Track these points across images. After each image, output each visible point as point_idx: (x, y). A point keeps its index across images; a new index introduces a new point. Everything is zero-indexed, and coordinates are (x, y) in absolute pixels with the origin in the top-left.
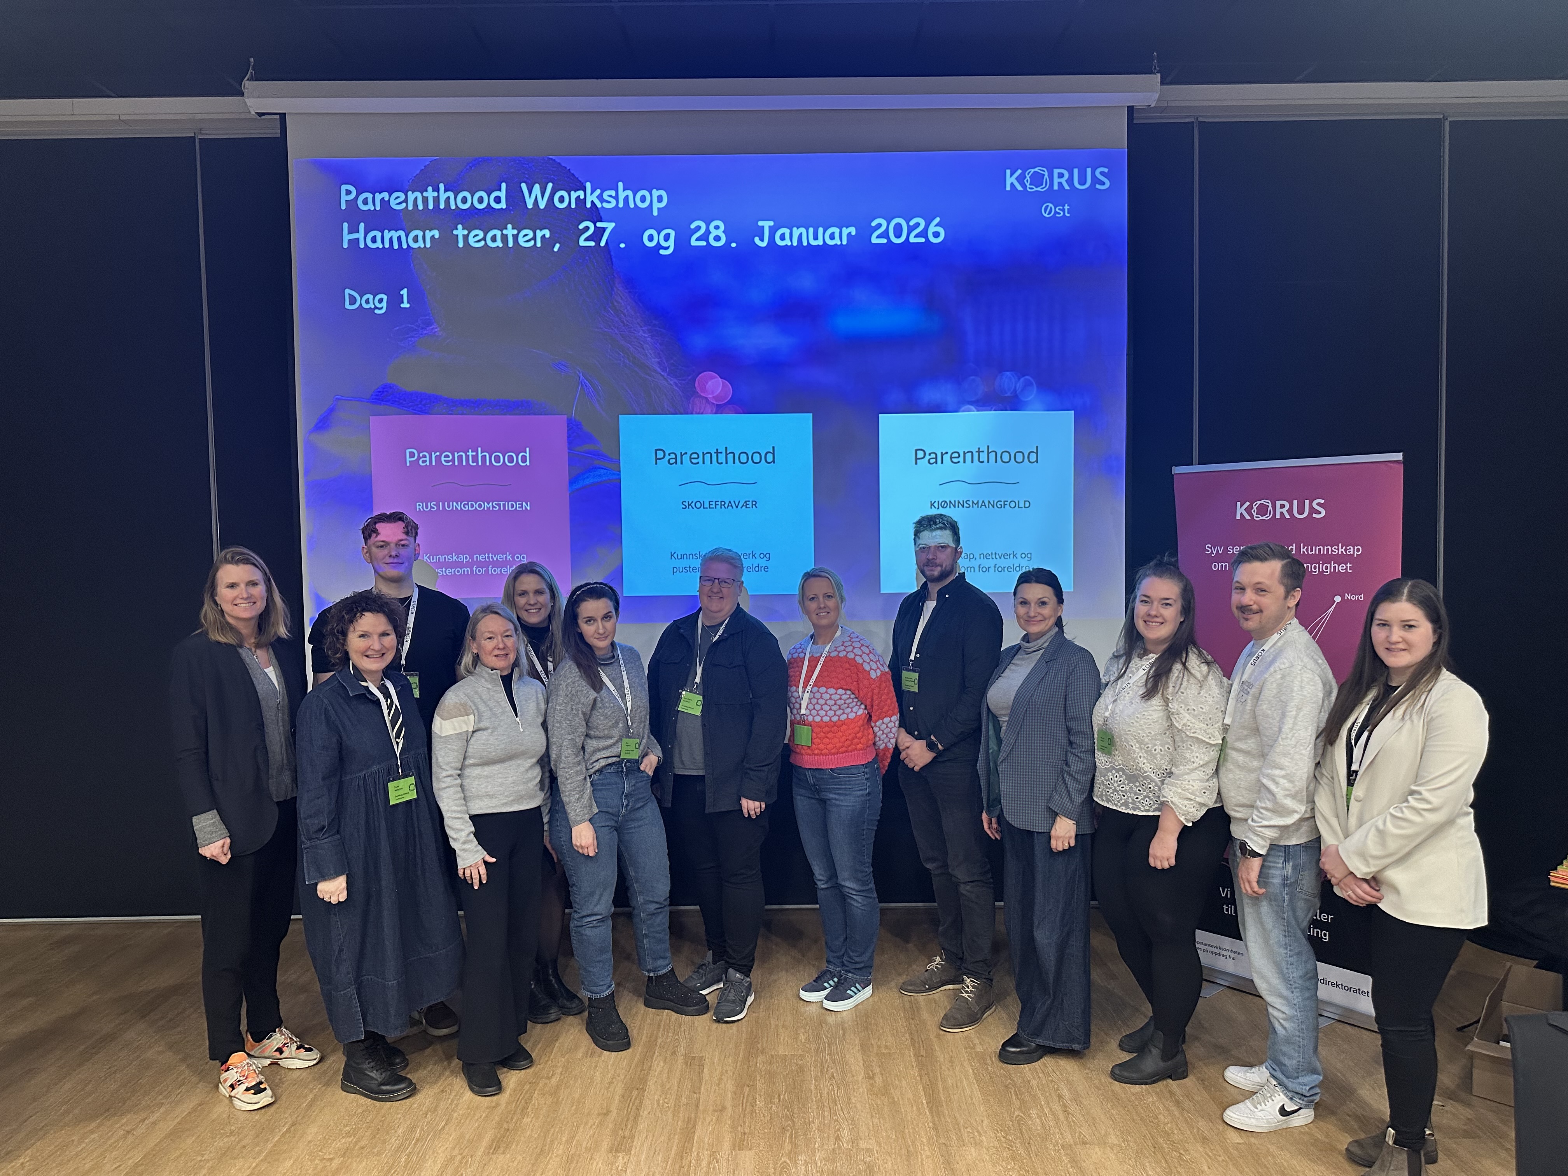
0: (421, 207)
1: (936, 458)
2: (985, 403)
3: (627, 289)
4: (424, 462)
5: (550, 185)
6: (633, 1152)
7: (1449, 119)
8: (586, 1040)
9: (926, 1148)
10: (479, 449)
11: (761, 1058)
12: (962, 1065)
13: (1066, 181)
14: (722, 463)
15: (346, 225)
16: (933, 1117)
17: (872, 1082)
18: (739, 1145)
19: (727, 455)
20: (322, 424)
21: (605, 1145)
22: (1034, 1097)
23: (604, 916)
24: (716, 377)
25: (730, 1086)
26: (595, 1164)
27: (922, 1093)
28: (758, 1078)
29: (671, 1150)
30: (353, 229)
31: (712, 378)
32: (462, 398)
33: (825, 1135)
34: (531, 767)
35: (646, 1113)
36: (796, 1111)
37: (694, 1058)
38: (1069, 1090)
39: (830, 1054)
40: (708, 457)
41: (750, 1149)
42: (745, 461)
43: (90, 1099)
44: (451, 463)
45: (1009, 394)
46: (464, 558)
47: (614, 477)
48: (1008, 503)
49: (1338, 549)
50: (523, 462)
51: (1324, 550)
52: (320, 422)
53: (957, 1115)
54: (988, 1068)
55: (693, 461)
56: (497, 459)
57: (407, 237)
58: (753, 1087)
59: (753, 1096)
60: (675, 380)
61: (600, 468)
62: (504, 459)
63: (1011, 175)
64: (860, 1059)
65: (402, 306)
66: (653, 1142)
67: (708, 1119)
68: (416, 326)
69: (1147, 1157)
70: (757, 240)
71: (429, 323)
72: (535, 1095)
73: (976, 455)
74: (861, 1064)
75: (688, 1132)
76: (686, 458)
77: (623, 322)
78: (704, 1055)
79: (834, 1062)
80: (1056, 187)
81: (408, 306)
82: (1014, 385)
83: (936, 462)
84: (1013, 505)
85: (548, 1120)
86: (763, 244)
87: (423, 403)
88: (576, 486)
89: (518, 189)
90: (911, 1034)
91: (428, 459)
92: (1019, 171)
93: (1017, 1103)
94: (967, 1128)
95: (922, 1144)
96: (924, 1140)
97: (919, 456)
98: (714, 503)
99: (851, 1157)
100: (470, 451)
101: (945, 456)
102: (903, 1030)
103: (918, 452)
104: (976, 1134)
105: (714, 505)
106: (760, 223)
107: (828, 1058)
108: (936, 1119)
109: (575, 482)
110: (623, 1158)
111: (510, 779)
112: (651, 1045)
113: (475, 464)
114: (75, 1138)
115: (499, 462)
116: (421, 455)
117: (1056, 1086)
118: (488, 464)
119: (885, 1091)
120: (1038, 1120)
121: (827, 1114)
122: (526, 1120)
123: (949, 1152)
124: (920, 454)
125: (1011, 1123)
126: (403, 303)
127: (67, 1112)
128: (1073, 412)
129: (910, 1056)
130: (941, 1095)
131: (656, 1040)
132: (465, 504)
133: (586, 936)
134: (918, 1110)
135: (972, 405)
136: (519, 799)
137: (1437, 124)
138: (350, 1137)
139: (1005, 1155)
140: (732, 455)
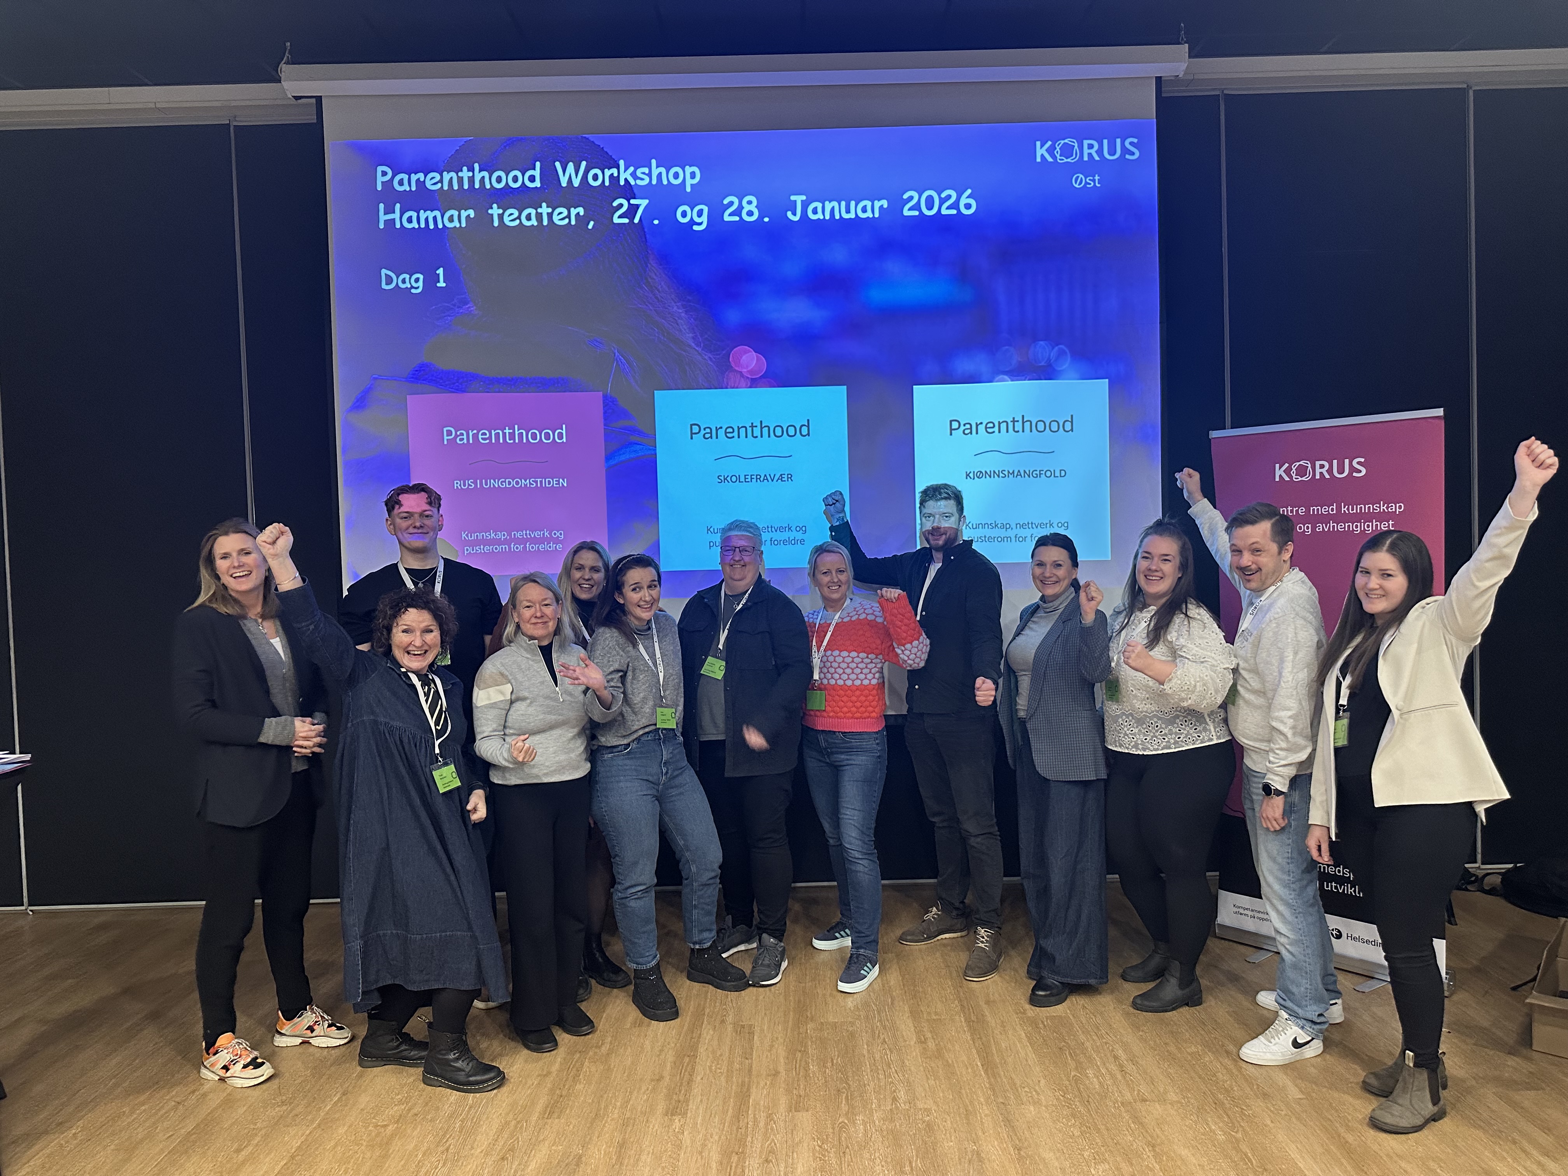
0: (456, 187)
1: (971, 429)
2: (1019, 372)
3: (661, 265)
4: (462, 440)
5: (584, 164)
6: (689, 1115)
7: (1474, 89)
8: (634, 1013)
9: (985, 1108)
10: (516, 427)
11: (810, 1026)
12: (1014, 1029)
13: (1096, 152)
14: (757, 437)
15: (382, 206)
16: (989, 1078)
17: (924, 1045)
18: (796, 1106)
19: (762, 428)
20: (360, 403)
21: (661, 1107)
22: (1090, 1059)
23: (648, 886)
24: (749, 351)
25: (782, 1052)
26: (651, 1127)
27: (976, 1056)
28: (810, 1043)
29: (727, 1112)
30: (389, 210)
31: (746, 352)
32: (499, 377)
33: (882, 1097)
34: (574, 738)
35: (699, 1078)
36: (850, 1074)
37: (743, 1027)
38: (1125, 1051)
39: (880, 1021)
40: (743, 431)
41: (807, 1111)
42: (780, 434)
43: (138, 1073)
44: (488, 441)
45: (1043, 364)
46: (503, 536)
47: (649, 452)
48: (1043, 472)
49: (1380, 507)
50: (559, 439)
51: (1365, 508)
52: (357, 401)
53: (1014, 1076)
54: (1040, 1032)
55: (728, 435)
56: (534, 436)
57: (442, 217)
58: (805, 1052)
59: (806, 1061)
60: (710, 355)
61: (636, 444)
62: (541, 437)
63: (1042, 146)
64: (911, 1025)
65: (438, 285)
66: (708, 1106)
67: (762, 1084)
68: (452, 305)
69: (1208, 1113)
70: (789, 214)
71: (465, 302)
72: (586, 1063)
73: (1011, 425)
74: (912, 1029)
75: (743, 1095)
76: (721, 433)
77: (657, 298)
78: (753, 1023)
79: (885, 1028)
80: (1086, 158)
81: (444, 285)
82: (1048, 354)
83: (971, 433)
84: (1048, 474)
85: (601, 1086)
86: (796, 218)
87: (460, 381)
88: (612, 462)
89: (553, 167)
90: (960, 1001)
91: (465, 437)
92: (1049, 143)
93: (1072, 1064)
94: (1024, 1088)
95: (980, 1103)
96: (982, 1100)
97: (953, 427)
98: (749, 477)
99: (909, 1117)
100: (507, 428)
101: (979, 427)
102: (952, 997)
103: (953, 423)
104: (1034, 1093)
105: (749, 479)
106: (793, 198)
107: (878, 1024)
108: (992, 1080)
109: (611, 459)
110: (680, 1120)
111: (551, 749)
112: (699, 1016)
113: (512, 441)
114: (126, 1109)
115: (536, 439)
116: (458, 433)
117: (1111, 1048)
118: (525, 441)
119: (939, 1054)
120: (1095, 1080)
121: (881, 1076)
122: (579, 1087)
123: (1008, 1110)
124: (955, 425)
125: (1068, 1083)
126: (439, 282)
127: (117, 1085)
128: (1107, 380)
129: (961, 1022)
130: (996, 1057)
131: (704, 1009)
132: (502, 482)
133: (631, 907)
134: (974, 1072)
135: (1006, 375)
136: (561, 769)
137: (1462, 93)
138: (403, 1104)
139: (1065, 1113)
140: (767, 428)
